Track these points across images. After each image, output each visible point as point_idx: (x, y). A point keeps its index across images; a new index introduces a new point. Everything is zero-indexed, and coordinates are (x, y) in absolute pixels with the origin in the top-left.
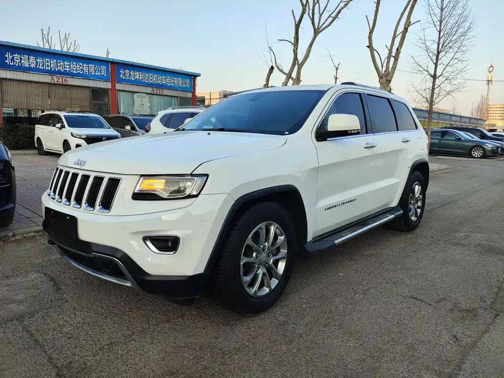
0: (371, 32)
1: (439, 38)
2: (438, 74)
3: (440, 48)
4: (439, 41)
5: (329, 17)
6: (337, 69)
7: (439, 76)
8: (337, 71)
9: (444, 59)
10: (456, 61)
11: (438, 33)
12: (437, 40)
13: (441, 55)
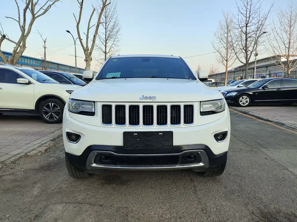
0: (78, 24)
1: (106, 32)
2: (107, 51)
3: (107, 38)
4: (106, 34)
5: (41, 8)
6: (45, 42)
7: (108, 53)
8: (45, 43)
9: (109, 44)
10: (114, 45)
11: (105, 30)
12: (105, 33)
13: (107, 41)
